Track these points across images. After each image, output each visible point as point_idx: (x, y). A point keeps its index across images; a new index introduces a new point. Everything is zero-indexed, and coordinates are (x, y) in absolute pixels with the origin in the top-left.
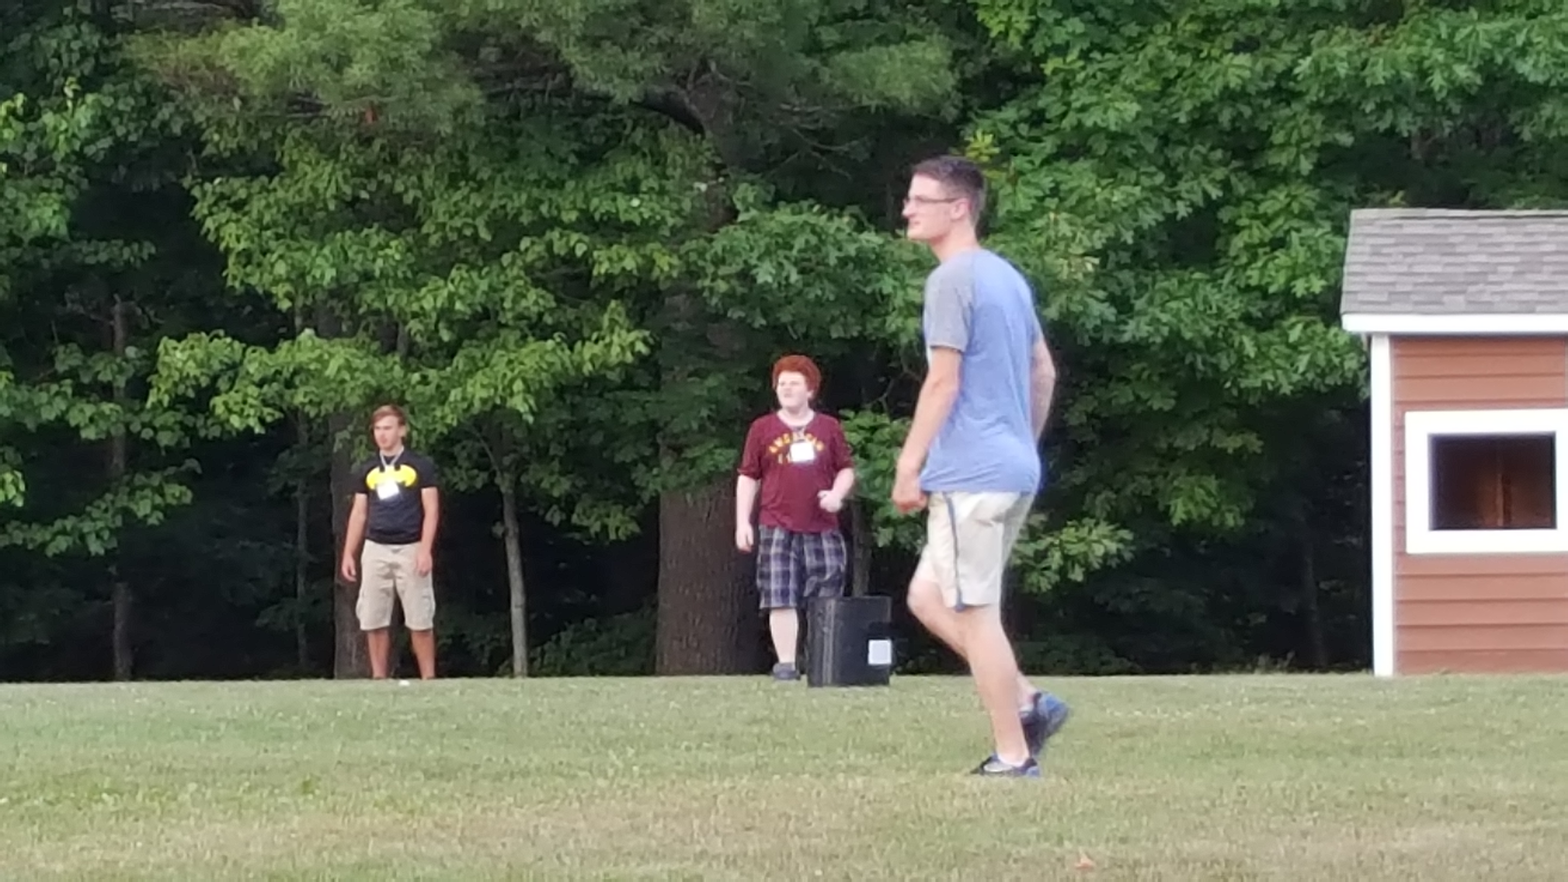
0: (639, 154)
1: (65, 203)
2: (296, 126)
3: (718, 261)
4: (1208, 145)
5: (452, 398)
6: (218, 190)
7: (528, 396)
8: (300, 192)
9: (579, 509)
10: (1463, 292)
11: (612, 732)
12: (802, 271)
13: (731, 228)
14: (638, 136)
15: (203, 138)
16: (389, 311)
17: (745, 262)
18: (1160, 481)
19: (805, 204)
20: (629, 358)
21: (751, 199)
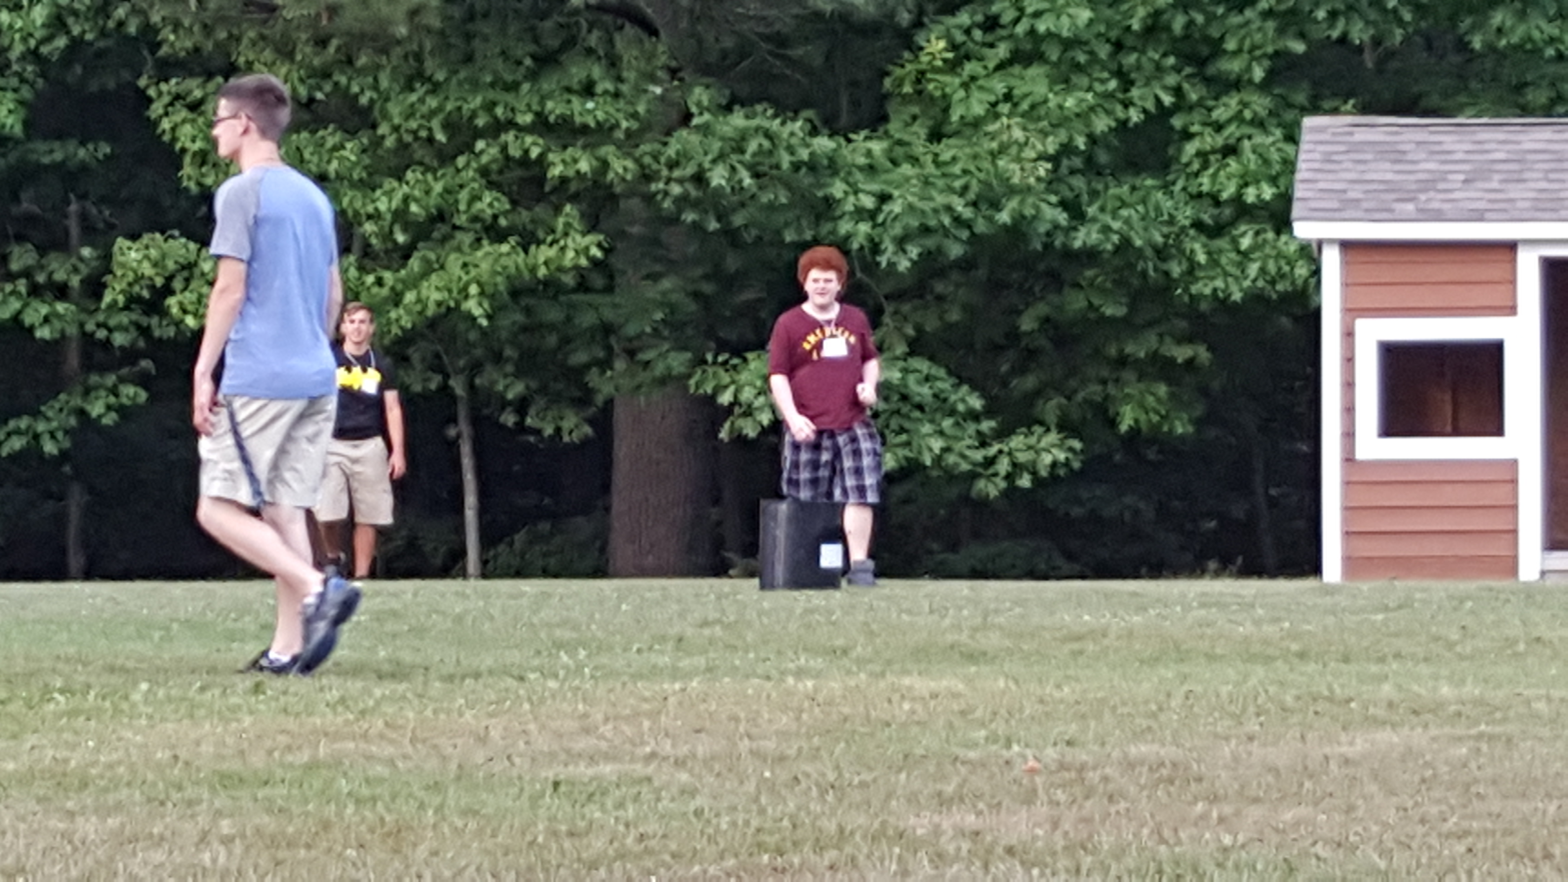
0: (594, 57)
1: (21, 103)
2: (251, 26)
3: (673, 165)
4: (1161, 52)
5: (406, 301)
6: (174, 90)
7: (483, 300)
9: (532, 411)
10: (1413, 200)
11: (566, 634)
12: (756, 175)
13: (685, 132)
14: (593, 39)
15: (159, 38)
17: (699, 165)
18: (1111, 388)
19: (759, 108)
20: (583, 262)
21: (706, 103)
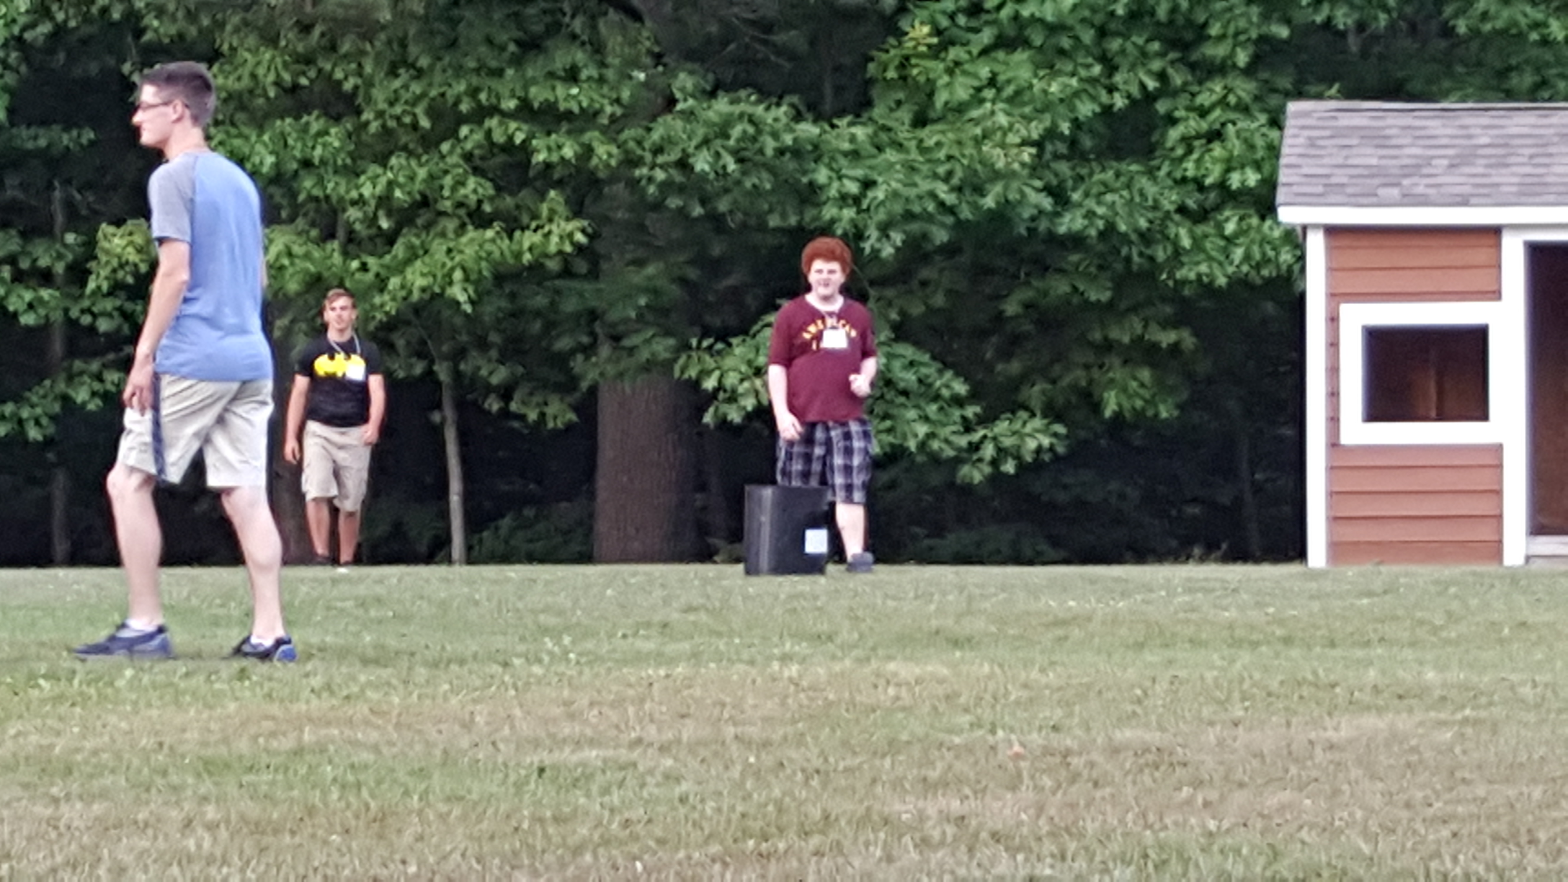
0: (578, 43)
1: (3, 89)
2: (234, 12)
3: (658, 150)
4: (1145, 37)
5: (390, 287)
7: (468, 286)
8: (239, 79)
9: (517, 397)
10: (1397, 185)
11: (550, 620)
12: (740, 161)
13: (669, 118)
14: (578, 25)
15: (143, 24)
16: (327, 198)
17: (684, 150)
18: (1096, 373)
19: (743, 93)
20: (568, 248)
21: (690, 88)
